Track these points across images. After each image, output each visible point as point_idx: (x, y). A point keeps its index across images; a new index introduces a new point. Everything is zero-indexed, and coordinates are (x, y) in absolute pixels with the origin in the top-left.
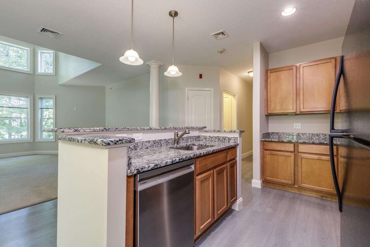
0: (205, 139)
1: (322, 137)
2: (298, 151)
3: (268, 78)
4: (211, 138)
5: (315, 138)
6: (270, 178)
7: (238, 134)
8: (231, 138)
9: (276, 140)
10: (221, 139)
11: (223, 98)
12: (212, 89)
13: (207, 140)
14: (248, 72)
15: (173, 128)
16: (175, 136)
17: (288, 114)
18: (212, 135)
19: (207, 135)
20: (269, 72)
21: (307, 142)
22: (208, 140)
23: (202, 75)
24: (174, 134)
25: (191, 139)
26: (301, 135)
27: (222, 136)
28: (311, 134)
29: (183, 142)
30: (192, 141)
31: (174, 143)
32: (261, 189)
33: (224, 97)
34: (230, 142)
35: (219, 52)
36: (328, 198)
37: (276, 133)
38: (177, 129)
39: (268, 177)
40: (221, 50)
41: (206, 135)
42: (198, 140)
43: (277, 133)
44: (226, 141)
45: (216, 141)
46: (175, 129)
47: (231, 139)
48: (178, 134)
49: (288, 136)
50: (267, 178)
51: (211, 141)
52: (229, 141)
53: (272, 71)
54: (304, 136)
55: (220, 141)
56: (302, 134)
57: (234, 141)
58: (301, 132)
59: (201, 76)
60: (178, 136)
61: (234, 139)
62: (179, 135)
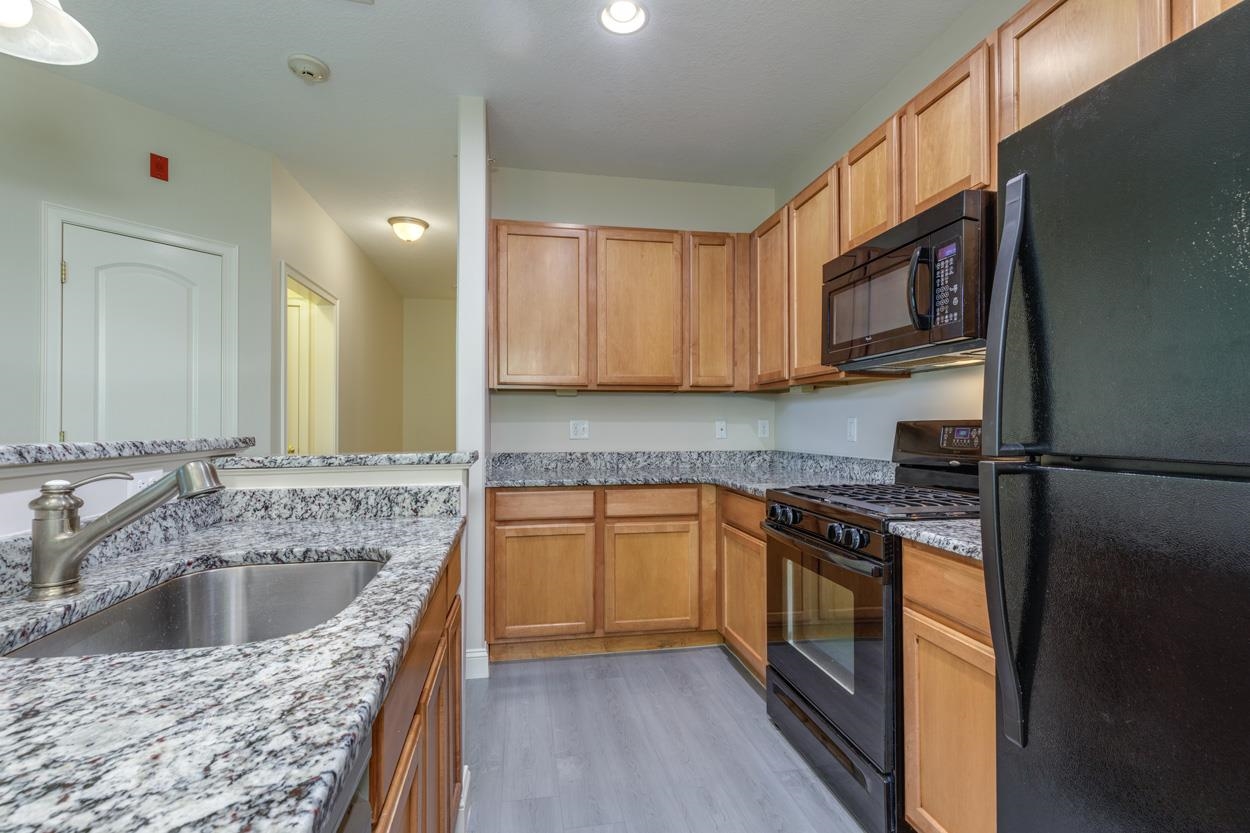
0: (263, 512)
1: (642, 464)
2: (605, 512)
3: (498, 250)
4: (303, 499)
5: (624, 467)
6: (516, 627)
7: (461, 472)
8: (430, 492)
9: (541, 482)
10: (371, 501)
11: (286, 306)
12: (232, 253)
13: (274, 514)
14: (392, 221)
15: (15, 460)
16: (40, 524)
17: (554, 391)
18: (310, 484)
19: (278, 484)
20: (503, 230)
21: (630, 482)
22: (286, 513)
23: (165, 161)
24: (34, 503)
25: (170, 523)
26: (591, 460)
27: (377, 485)
28: (615, 456)
29: (109, 552)
30: (173, 532)
31: (35, 587)
32: (490, 678)
33: (289, 303)
34: (425, 511)
35: (294, 71)
36: (675, 643)
37: (518, 456)
38: (56, 462)
39: (511, 625)
40: (311, 62)
41: (269, 488)
42: (210, 521)
43: (521, 457)
44: (397, 510)
45: (339, 515)
46: (37, 461)
47: (430, 500)
48: (79, 504)
49: (553, 465)
50: (507, 628)
51: (308, 517)
52: (416, 511)
53: (514, 230)
54: (599, 461)
55: (361, 511)
56: (594, 455)
57: (444, 508)
58: (590, 449)
59: (159, 167)
60: (74, 523)
61: (443, 496)
62: (85, 515)
